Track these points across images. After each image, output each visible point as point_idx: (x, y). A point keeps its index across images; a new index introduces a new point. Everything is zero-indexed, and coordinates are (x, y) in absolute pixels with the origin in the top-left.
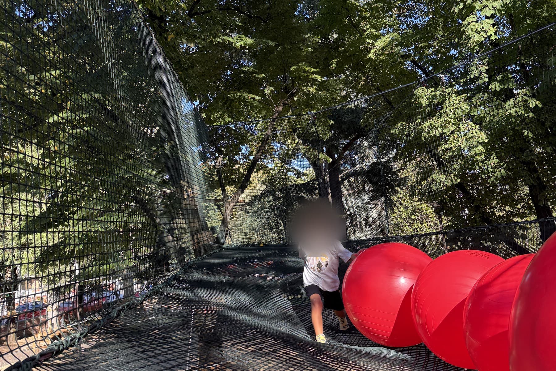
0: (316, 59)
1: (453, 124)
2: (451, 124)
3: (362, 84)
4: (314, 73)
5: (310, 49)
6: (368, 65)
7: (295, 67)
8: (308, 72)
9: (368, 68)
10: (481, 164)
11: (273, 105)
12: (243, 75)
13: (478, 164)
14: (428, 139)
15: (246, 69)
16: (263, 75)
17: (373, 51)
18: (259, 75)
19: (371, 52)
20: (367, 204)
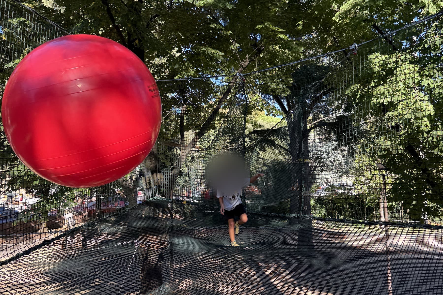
0: (285, 19)
1: (402, 93)
2: (400, 92)
3: (330, 45)
4: (282, 33)
5: (277, 9)
6: (333, 27)
7: (261, 26)
8: (275, 31)
9: (334, 30)
10: (425, 135)
11: (238, 60)
12: (211, 31)
13: (423, 135)
14: (376, 104)
15: (214, 26)
16: (230, 32)
17: (337, 14)
18: (226, 31)
19: (336, 15)
20: (333, 149)
